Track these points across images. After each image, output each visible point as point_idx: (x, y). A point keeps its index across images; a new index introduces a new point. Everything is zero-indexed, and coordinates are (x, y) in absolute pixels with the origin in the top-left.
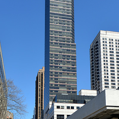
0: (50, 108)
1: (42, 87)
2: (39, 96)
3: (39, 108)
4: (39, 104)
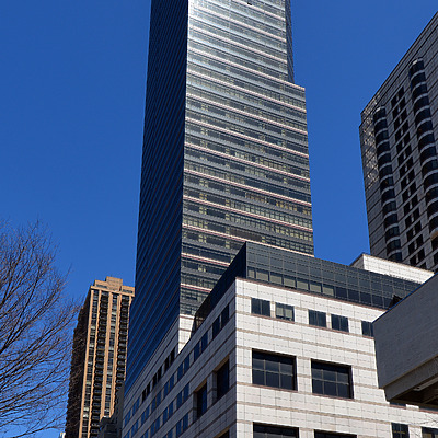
0: (181, 347)
1: (101, 345)
2: (89, 378)
3: (85, 423)
4: (83, 408)
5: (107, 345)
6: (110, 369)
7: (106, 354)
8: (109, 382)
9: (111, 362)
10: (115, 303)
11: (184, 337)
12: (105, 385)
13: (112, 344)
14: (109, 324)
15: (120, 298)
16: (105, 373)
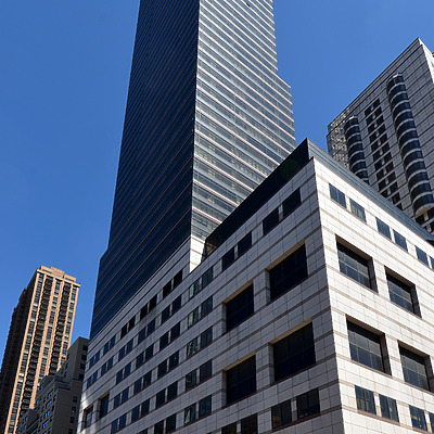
1: (42, 320)
2: (27, 348)
3: (19, 387)
4: (19, 374)
5: (47, 322)
6: (47, 343)
7: (46, 329)
8: (46, 354)
9: (49, 337)
10: (57, 288)
11: (195, 259)
12: (41, 356)
13: (51, 322)
14: (51, 304)
15: (62, 284)
16: (43, 345)
